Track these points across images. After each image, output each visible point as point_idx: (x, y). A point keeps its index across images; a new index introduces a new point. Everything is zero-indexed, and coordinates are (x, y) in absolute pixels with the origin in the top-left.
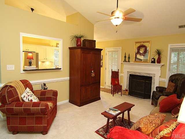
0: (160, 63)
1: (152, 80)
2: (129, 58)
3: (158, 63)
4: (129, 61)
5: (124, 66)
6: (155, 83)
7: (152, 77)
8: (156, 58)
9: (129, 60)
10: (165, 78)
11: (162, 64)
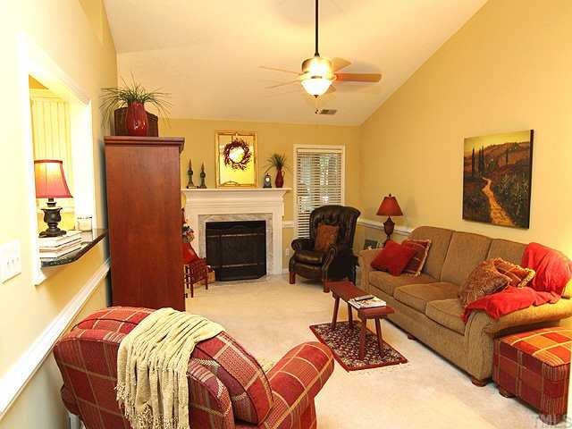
0: (281, 187)
1: (265, 229)
2: (203, 175)
3: (277, 187)
4: (203, 186)
5: (188, 200)
6: (274, 235)
7: (265, 222)
8: (273, 173)
9: (203, 181)
10: (292, 220)
11: (287, 189)
